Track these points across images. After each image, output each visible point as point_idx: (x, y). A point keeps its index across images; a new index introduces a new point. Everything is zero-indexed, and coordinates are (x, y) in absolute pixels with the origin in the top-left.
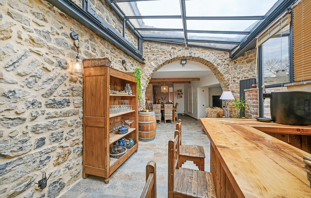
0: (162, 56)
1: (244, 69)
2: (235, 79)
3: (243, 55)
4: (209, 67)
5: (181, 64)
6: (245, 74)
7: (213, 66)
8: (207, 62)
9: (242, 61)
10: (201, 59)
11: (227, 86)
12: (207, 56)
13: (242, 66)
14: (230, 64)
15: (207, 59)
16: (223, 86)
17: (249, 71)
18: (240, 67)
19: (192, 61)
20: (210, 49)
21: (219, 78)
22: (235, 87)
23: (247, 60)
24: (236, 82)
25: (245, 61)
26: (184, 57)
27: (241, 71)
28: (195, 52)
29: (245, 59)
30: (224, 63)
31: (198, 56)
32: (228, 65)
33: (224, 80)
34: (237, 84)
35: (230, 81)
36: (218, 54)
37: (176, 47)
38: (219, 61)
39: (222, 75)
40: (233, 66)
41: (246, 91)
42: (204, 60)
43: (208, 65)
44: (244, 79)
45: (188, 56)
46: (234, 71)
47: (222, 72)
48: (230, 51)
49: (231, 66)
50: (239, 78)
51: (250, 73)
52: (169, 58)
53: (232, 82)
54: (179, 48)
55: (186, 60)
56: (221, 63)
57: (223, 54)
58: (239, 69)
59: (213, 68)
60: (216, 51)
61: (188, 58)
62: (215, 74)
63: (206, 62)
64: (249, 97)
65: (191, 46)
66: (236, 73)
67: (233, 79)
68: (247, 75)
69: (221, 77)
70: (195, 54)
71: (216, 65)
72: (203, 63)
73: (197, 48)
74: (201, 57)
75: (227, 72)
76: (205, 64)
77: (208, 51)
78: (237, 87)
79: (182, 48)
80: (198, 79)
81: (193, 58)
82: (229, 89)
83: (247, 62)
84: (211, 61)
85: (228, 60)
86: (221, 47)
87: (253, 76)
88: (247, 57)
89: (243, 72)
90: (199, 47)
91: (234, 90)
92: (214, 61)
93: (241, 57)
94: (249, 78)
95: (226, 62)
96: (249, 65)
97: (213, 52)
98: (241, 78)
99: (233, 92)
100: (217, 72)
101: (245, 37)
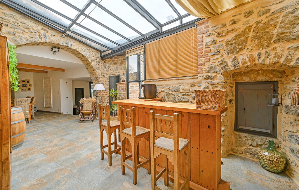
0: (25, 33)
1: (111, 68)
2: (105, 75)
3: (111, 58)
4: (82, 61)
5: (52, 51)
6: (112, 72)
7: (87, 61)
8: (83, 56)
9: (110, 62)
10: (77, 51)
11: (98, 79)
12: (83, 50)
13: (110, 65)
14: (100, 62)
15: (83, 53)
16: (94, 79)
17: (115, 70)
18: (108, 66)
19: (66, 51)
20: (85, 45)
21: (90, 72)
22: (105, 81)
23: (114, 62)
24: (106, 77)
25: (113, 62)
26: (58, 44)
27: (109, 69)
28: (72, 43)
29: (113, 61)
30: (96, 60)
31: (74, 48)
32: (99, 63)
33: (96, 75)
34: (107, 79)
35: (100, 76)
36: (92, 52)
37: (48, 30)
38: (93, 58)
39: (94, 70)
40: (102, 64)
41: (118, 84)
42: (80, 53)
43: (81, 59)
44: (111, 75)
45: (64, 45)
46: (103, 68)
47: (94, 67)
48: (101, 52)
49: (102, 63)
50: (107, 74)
51: (116, 72)
52: (37, 40)
53: (101, 77)
54: (52, 32)
55: (58, 48)
56: (94, 60)
57: (96, 53)
58: (108, 67)
59: (87, 63)
60: (91, 49)
61: (62, 47)
62: (87, 68)
63: (81, 56)
64: (120, 88)
65: (68, 36)
66: (106, 70)
67: (102, 75)
68: (114, 73)
69: (93, 72)
70: (71, 45)
71: (90, 60)
72: (77, 56)
73: (73, 40)
74: (77, 50)
75: (98, 68)
76: (79, 58)
77: (84, 46)
78: (106, 81)
79: (57, 34)
80: (63, 70)
81: (68, 48)
82: (100, 82)
83: (114, 64)
84: (87, 56)
85: (99, 58)
86: (95, 47)
87: (118, 74)
88: (114, 60)
89: (111, 70)
90: (76, 40)
91: (104, 83)
92: (89, 57)
93: (110, 59)
94: (115, 75)
95: (98, 60)
96: (115, 66)
97: (89, 49)
98: (109, 74)
99: (103, 84)
100: (90, 67)
101: (117, 47)
